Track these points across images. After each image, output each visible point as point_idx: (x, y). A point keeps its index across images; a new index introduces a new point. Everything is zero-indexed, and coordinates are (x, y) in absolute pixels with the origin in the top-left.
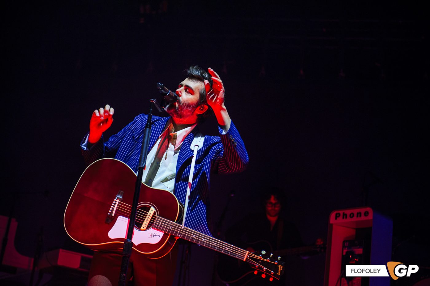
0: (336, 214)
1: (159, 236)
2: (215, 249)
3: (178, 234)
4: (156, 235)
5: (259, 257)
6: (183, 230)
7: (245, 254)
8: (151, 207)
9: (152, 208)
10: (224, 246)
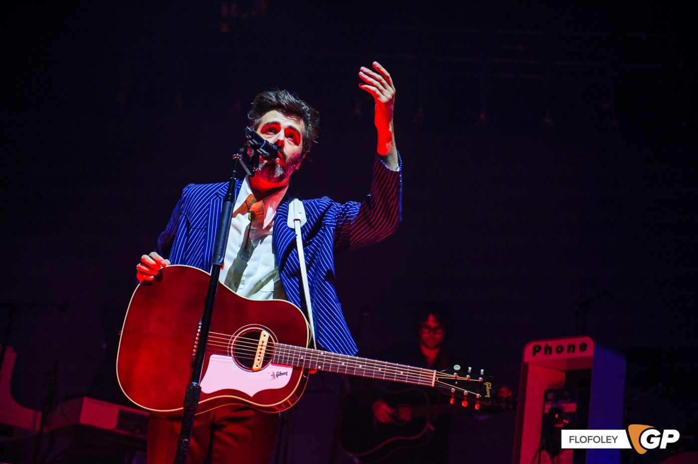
0: (535, 347)
1: (286, 373)
2: (383, 376)
3: (317, 365)
4: (281, 374)
5: (454, 376)
6: (323, 357)
7: (433, 375)
8: (262, 331)
9: (264, 332)
10: (395, 369)
